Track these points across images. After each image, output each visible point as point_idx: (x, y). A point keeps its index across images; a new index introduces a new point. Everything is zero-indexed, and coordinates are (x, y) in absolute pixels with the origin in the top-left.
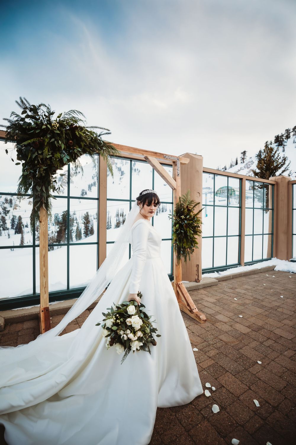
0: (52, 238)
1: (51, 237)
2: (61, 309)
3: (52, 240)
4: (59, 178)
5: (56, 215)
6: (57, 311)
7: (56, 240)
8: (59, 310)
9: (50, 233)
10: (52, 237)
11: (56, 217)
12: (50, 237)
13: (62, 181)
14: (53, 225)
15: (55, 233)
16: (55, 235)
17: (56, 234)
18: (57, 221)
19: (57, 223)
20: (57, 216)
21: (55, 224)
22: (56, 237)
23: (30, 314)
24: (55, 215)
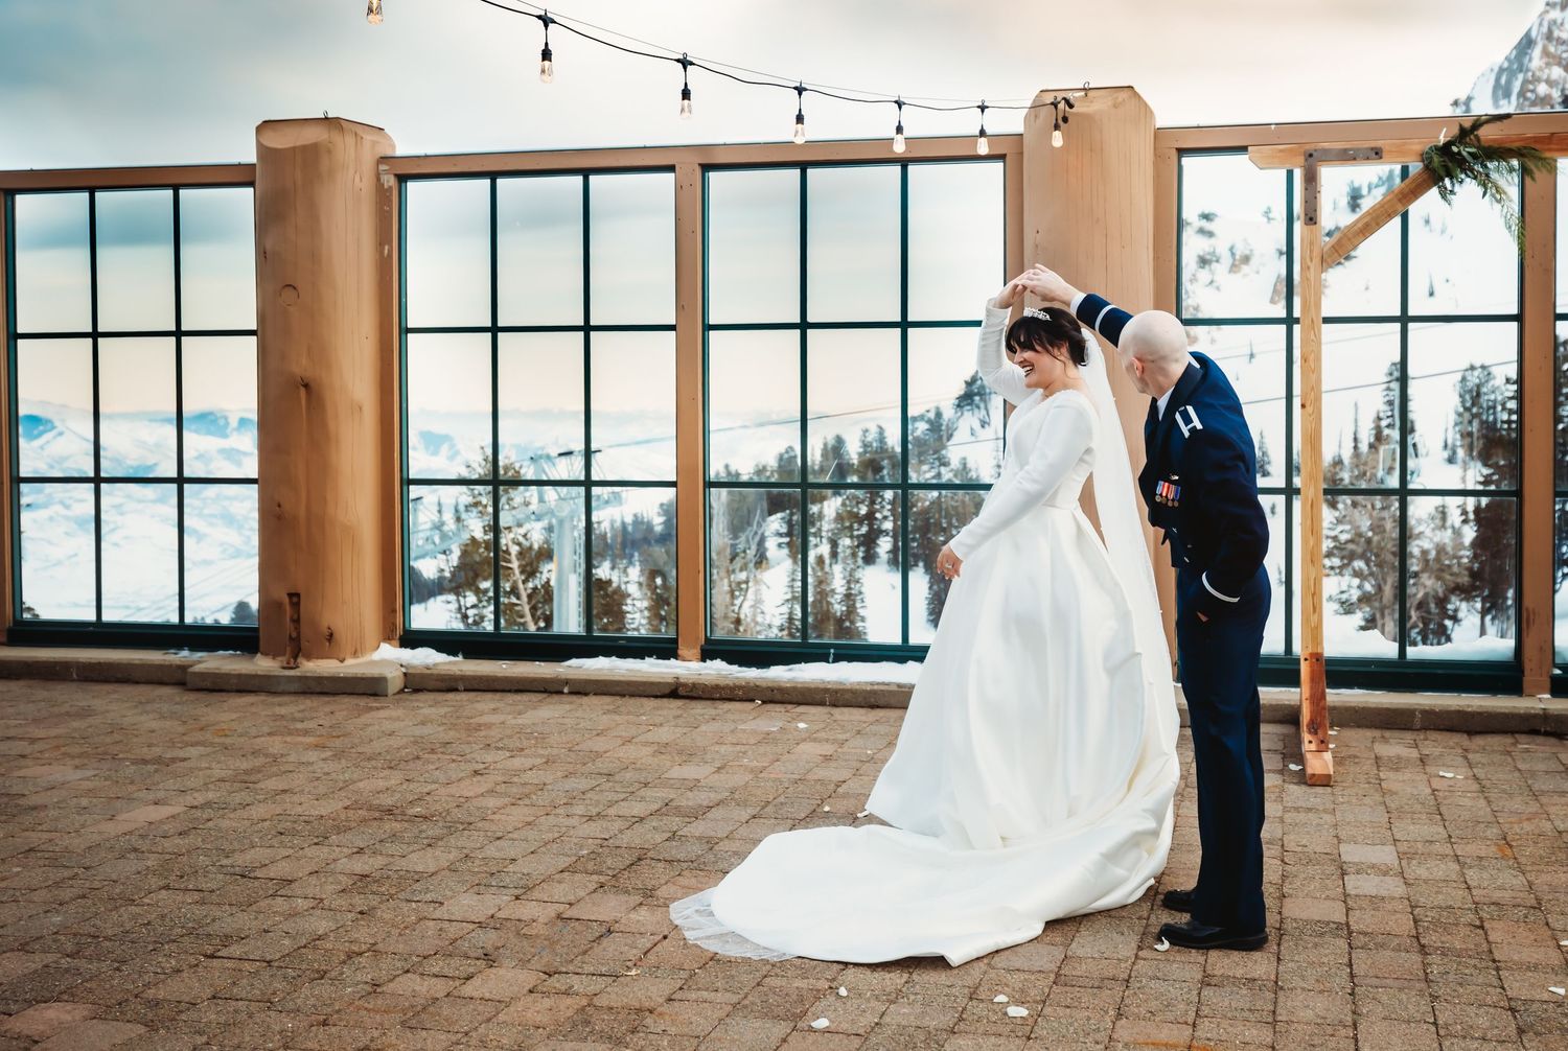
0: (1438, 559)
1: (1433, 554)
2: (1370, 708)
3: (1438, 578)
4: (1501, 70)
5: (1473, 379)
6: (1357, 712)
7: (1465, 579)
8: (1363, 708)
9: (1424, 516)
10: (1441, 549)
11: (1476, 395)
12: (1425, 553)
13: (1522, 94)
14: (1451, 460)
15: (1465, 522)
16: (1457, 533)
17: (1469, 533)
18: (1482, 423)
19: (1478, 445)
20: (1478, 386)
21: (1461, 453)
22: (1466, 554)
23: (1274, 703)
24: (1464, 379)
